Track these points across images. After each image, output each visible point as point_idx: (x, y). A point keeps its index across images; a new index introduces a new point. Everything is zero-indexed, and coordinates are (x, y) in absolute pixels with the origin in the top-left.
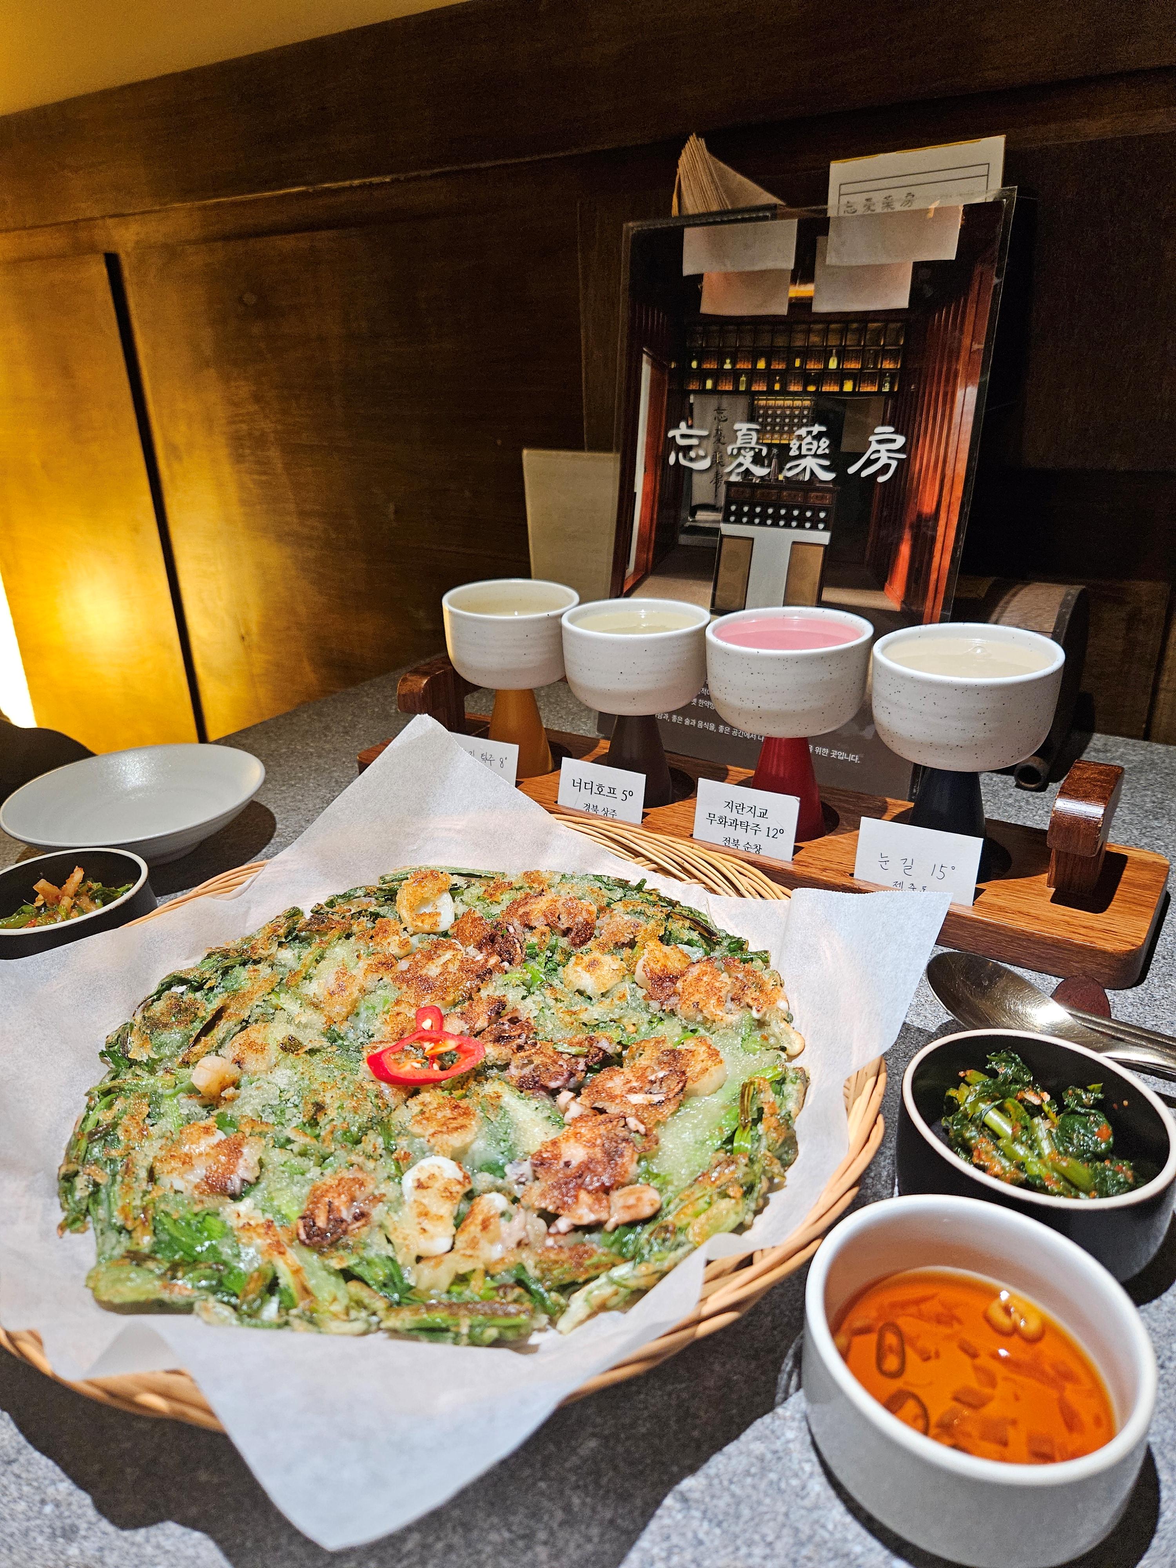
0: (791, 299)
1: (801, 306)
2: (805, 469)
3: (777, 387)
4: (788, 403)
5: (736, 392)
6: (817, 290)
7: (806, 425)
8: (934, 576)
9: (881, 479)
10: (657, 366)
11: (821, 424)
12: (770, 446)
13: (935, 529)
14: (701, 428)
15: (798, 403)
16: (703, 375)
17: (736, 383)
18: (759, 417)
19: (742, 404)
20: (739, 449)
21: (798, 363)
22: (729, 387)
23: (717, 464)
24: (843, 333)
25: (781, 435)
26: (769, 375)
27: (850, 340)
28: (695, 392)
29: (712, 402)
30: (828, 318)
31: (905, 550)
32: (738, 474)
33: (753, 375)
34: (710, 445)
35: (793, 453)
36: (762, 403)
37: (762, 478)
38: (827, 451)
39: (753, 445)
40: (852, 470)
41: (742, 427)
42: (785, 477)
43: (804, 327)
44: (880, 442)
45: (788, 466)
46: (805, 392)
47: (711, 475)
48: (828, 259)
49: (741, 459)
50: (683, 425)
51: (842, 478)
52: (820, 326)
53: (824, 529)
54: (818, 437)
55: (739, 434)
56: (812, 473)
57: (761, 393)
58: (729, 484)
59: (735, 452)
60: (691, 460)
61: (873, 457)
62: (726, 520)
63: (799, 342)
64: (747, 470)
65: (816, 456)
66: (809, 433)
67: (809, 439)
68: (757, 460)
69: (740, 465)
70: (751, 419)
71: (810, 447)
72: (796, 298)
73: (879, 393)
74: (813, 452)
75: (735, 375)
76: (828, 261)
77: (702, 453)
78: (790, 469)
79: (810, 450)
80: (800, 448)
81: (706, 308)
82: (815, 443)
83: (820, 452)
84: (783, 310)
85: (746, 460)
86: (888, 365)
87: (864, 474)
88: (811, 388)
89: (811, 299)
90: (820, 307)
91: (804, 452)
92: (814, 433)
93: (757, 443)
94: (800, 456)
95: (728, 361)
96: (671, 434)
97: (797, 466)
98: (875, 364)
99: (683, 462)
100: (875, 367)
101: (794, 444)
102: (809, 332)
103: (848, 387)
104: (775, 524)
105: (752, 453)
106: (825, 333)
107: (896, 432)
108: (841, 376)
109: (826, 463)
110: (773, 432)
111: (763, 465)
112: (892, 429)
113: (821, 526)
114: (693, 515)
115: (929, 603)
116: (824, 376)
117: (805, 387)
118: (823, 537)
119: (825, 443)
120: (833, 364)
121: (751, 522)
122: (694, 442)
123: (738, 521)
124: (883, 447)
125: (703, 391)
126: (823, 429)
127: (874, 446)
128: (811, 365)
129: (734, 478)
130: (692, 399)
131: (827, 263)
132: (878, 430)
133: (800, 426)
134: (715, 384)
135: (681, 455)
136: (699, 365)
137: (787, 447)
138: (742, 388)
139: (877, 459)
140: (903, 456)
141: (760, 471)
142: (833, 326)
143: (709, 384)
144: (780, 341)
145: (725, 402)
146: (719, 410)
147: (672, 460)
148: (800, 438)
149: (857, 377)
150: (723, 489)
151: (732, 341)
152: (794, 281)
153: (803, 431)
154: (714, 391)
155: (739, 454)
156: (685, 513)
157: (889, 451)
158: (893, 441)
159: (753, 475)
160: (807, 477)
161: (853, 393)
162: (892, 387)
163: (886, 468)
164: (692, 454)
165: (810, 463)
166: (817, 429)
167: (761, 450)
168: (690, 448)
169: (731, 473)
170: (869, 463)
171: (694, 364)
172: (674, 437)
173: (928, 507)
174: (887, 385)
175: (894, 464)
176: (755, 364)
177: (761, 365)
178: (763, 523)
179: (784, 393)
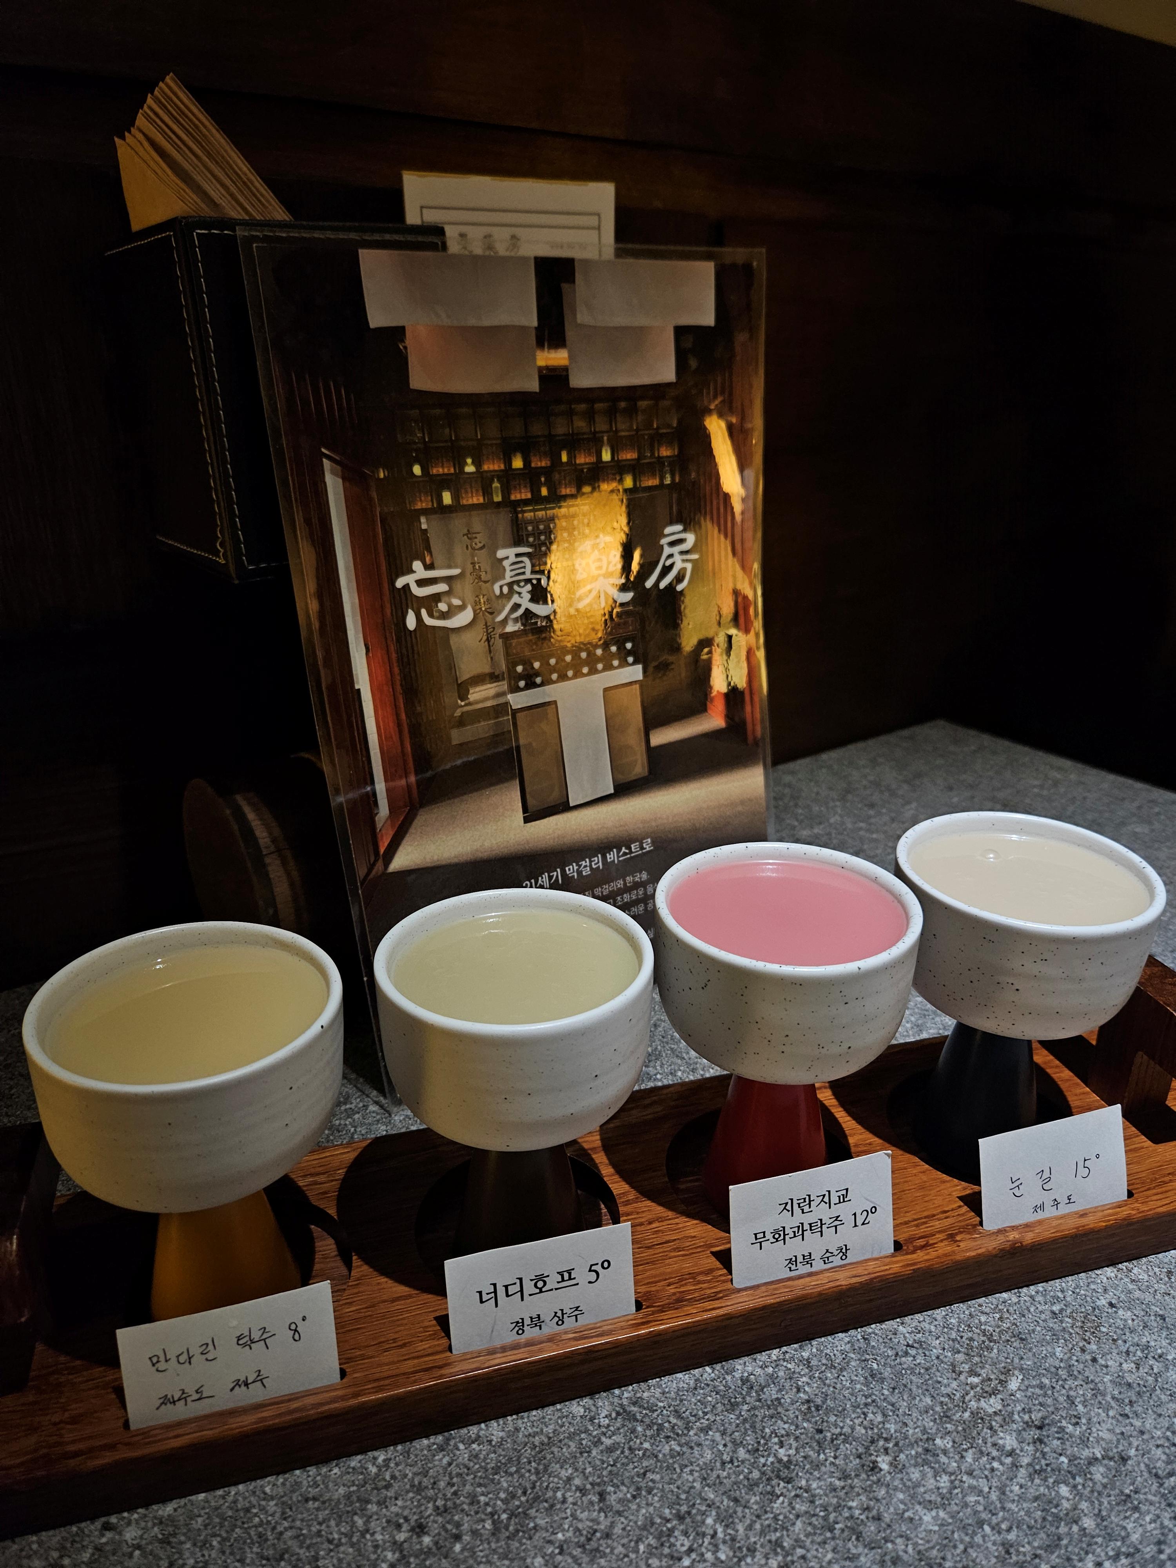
0: (540, 369)
1: (555, 379)
2: (598, 595)
3: (544, 492)
5: (489, 505)
6: (571, 357)
9: (680, 587)
14: (448, 563)
16: (434, 485)
17: (487, 491)
18: (528, 536)
19: (501, 520)
21: (564, 458)
22: (477, 499)
23: (484, 612)
28: (424, 512)
29: (457, 523)
30: (590, 395)
32: (516, 620)
33: (509, 478)
34: (466, 587)
36: (529, 515)
43: (563, 407)
44: (671, 544)
47: (476, 633)
48: (579, 316)
50: (413, 566)
51: (641, 596)
52: (583, 407)
55: (506, 563)
57: (526, 502)
58: (506, 637)
59: (505, 590)
60: (442, 615)
61: (667, 563)
62: (515, 689)
64: (527, 611)
70: (518, 541)
71: (598, 564)
72: (547, 368)
73: (662, 486)
75: (482, 479)
76: (580, 319)
77: (456, 602)
78: (582, 597)
81: (419, 382)
84: (533, 385)
85: (523, 597)
87: (663, 585)
89: (566, 369)
90: (580, 380)
91: (593, 572)
94: (590, 579)
95: (469, 461)
96: (401, 582)
99: (430, 620)
104: (592, 671)
105: (529, 587)
106: (590, 416)
107: (685, 530)
114: (464, 695)
116: (598, 471)
117: (579, 488)
118: (634, 673)
120: (606, 455)
122: (440, 588)
124: (676, 549)
125: (439, 509)
127: (667, 551)
128: (582, 459)
129: (510, 628)
130: (424, 523)
131: (579, 321)
134: (457, 497)
135: (424, 611)
136: (424, 470)
138: (499, 498)
141: (544, 609)
143: (447, 498)
145: (477, 520)
147: (411, 621)
151: (470, 430)
152: (540, 344)
154: (457, 508)
159: (536, 616)
163: (682, 573)
164: (442, 607)
165: (603, 586)
167: (539, 581)
168: (436, 598)
170: (666, 570)
171: (417, 471)
172: (406, 587)
174: (668, 476)
176: (508, 462)
177: (518, 463)
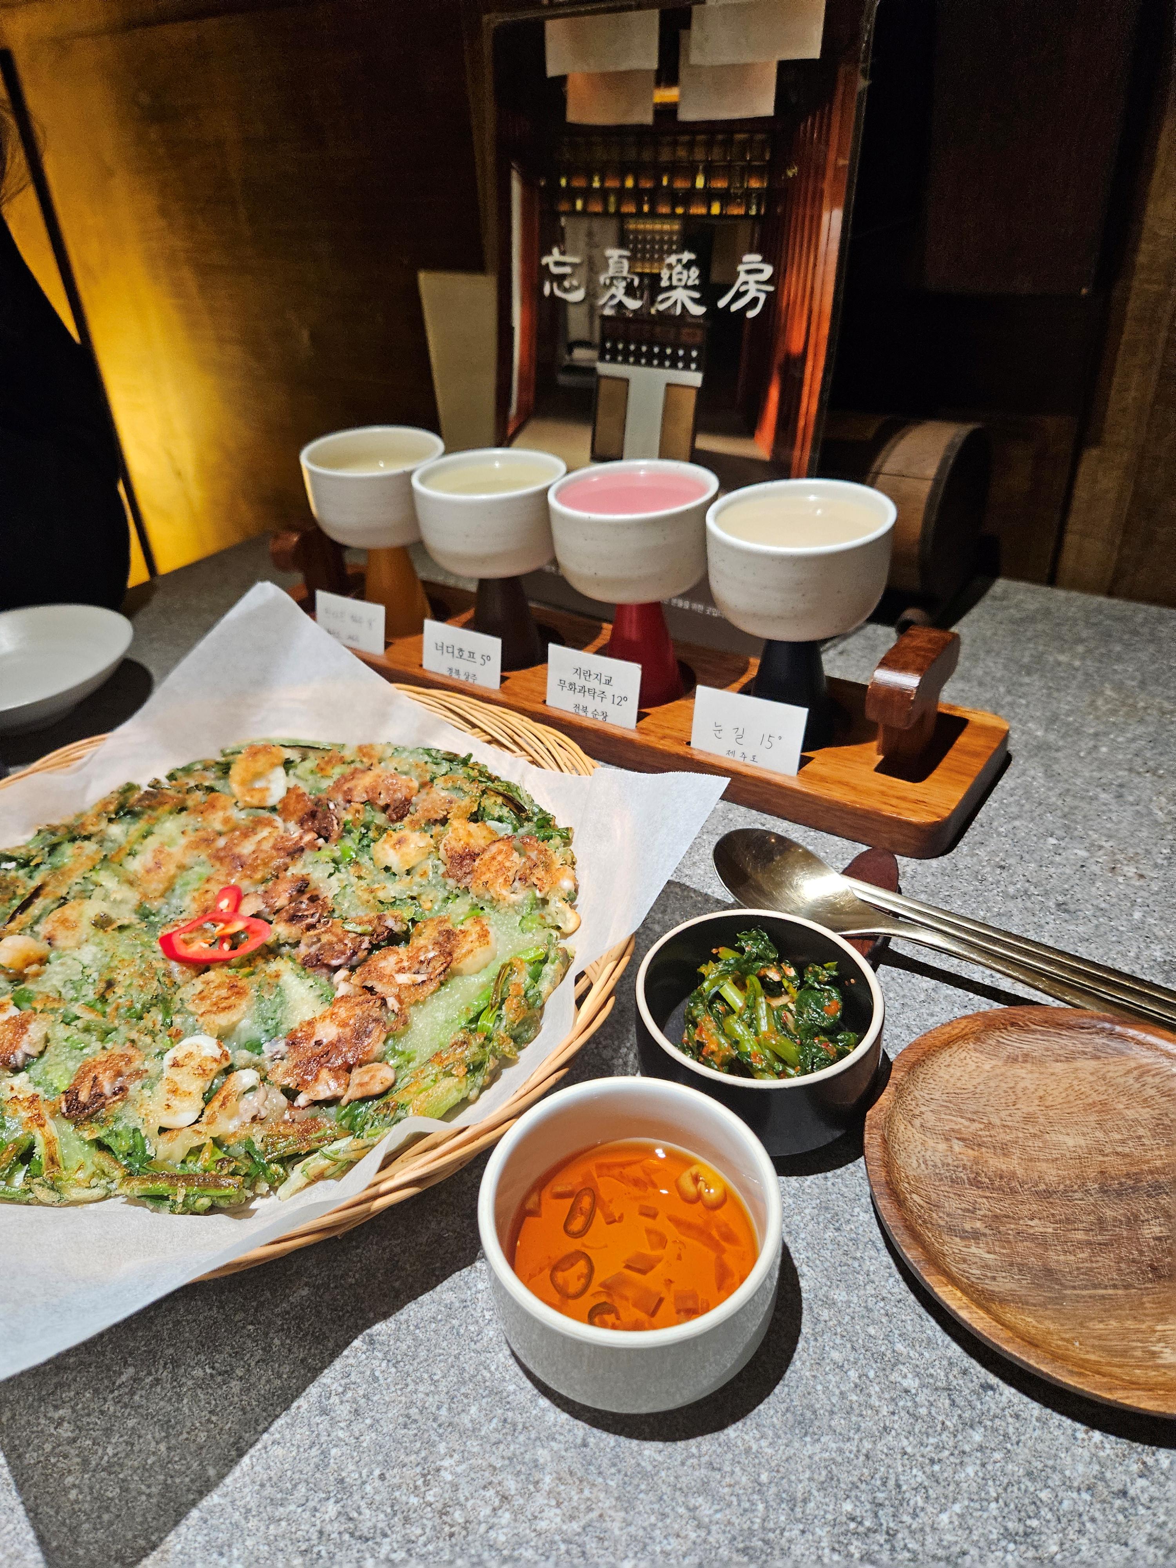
0: (656, 105)
1: (666, 112)
2: (676, 302)
3: (646, 208)
4: (658, 227)
5: (605, 214)
6: (682, 95)
7: (676, 252)
8: (801, 423)
9: (751, 314)
10: (528, 184)
11: (690, 251)
12: (641, 275)
13: (803, 372)
14: (575, 253)
15: (666, 227)
16: (571, 194)
17: (606, 204)
18: (629, 242)
19: (612, 227)
20: (612, 278)
21: (665, 182)
22: (597, 208)
23: (591, 295)
24: (709, 145)
25: (652, 264)
26: (637, 194)
27: (716, 154)
28: (566, 214)
29: (583, 225)
30: (695, 127)
31: (774, 394)
32: (612, 307)
33: (622, 194)
34: (583, 272)
35: (664, 283)
36: (632, 226)
37: (634, 311)
38: (697, 282)
39: (625, 273)
40: (722, 303)
41: (614, 254)
42: (658, 311)
43: (669, 139)
44: (749, 272)
45: (660, 298)
46: (672, 216)
47: (584, 309)
48: (692, 58)
49: (613, 290)
50: (555, 251)
51: (713, 313)
52: (686, 137)
53: (697, 370)
54: (688, 266)
55: (611, 262)
56: (683, 306)
57: (631, 215)
58: (604, 318)
59: (608, 282)
60: (566, 290)
61: (742, 289)
62: (602, 359)
63: (665, 156)
64: (620, 302)
65: (686, 287)
66: (679, 261)
67: (679, 268)
68: (630, 291)
69: (613, 297)
70: (622, 245)
71: (680, 276)
72: (661, 103)
73: (747, 215)
74: (683, 283)
75: (604, 193)
76: (692, 60)
77: (575, 283)
78: (662, 301)
79: (680, 280)
80: (670, 278)
81: (573, 116)
82: (685, 272)
83: (690, 283)
84: (649, 119)
85: (619, 291)
86: (755, 184)
87: (734, 308)
88: (680, 210)
89: (676, 105)
90: (685, 115)
91: (675, 283)
92: (684, 261)
93: (629, 272)
94: (671, 288)
95: (596, 179)
96: (545, 260)
97: (668, 298)
98: (742, 183)
99: (558, 293)
100: (742, 187)
101: (665, 274)
102: (675, 144)
103: (716, 209)
104: (649, 364)
105: (624, 284)
106: (691, 147)
107: (763, 261)
108: (708, 195)
109: (697, 295)
110: (643, 259)
111: (634, 297)
112: (758, 258)
113: (693, 366)
114: (570, 352)
115: (797, 453)
116: (689, 196)
117: (673, 209)
118: (695, 378)
119: (694, 272)
120: (700, 183)
121: (625, 361)
122: (567, 270)
123: (613, 360)
124: (752, 278)
125: (573, 213)
126: (692, 256)
127: (743, 277)
128: (680, 184)
129: (608, 312)
130: (563, 221)
131: (692, 62)
132: (747, 258)
133: (670, 252)
134: (585, 205)
135: (555, 285)
136: (568, 183)
137: (657, 277)
138: (612, 209)
139: (746, 292)
140: (771, 288)
141: (633, 304)
142: (700, 138)
143: (579, 205)
144: (647, 156)
145: (596, 224)
146: (590, 234)
147: (547, 291)
148: (670, 267)
149: (725, 197)
150: (597, 323)
151: (600, 154)
152: (658, 84)
153: (672, 259)
154: (584, 213)
155: (611, 284)
156: (562, 351)
157: (758, 282)
158: (760, 271)
159: (626, 308)
160: (678, 311)
161: (721, 216)
162: (758, 210)
163: (755, 301)
164: (566, 284)
165: (681, 296)
166: (687, 256)
167: (632, 280)
168: (563, 277)
169: (605, 305)
170: (739, 295)
171: (563, 182)
172: (547, 265)
173: (796, 345)
174: (754, 207)
175: (762, 297)
176: (623, 181)
177: (629, 183)
178: (637, 363)
179: (653, 215)
